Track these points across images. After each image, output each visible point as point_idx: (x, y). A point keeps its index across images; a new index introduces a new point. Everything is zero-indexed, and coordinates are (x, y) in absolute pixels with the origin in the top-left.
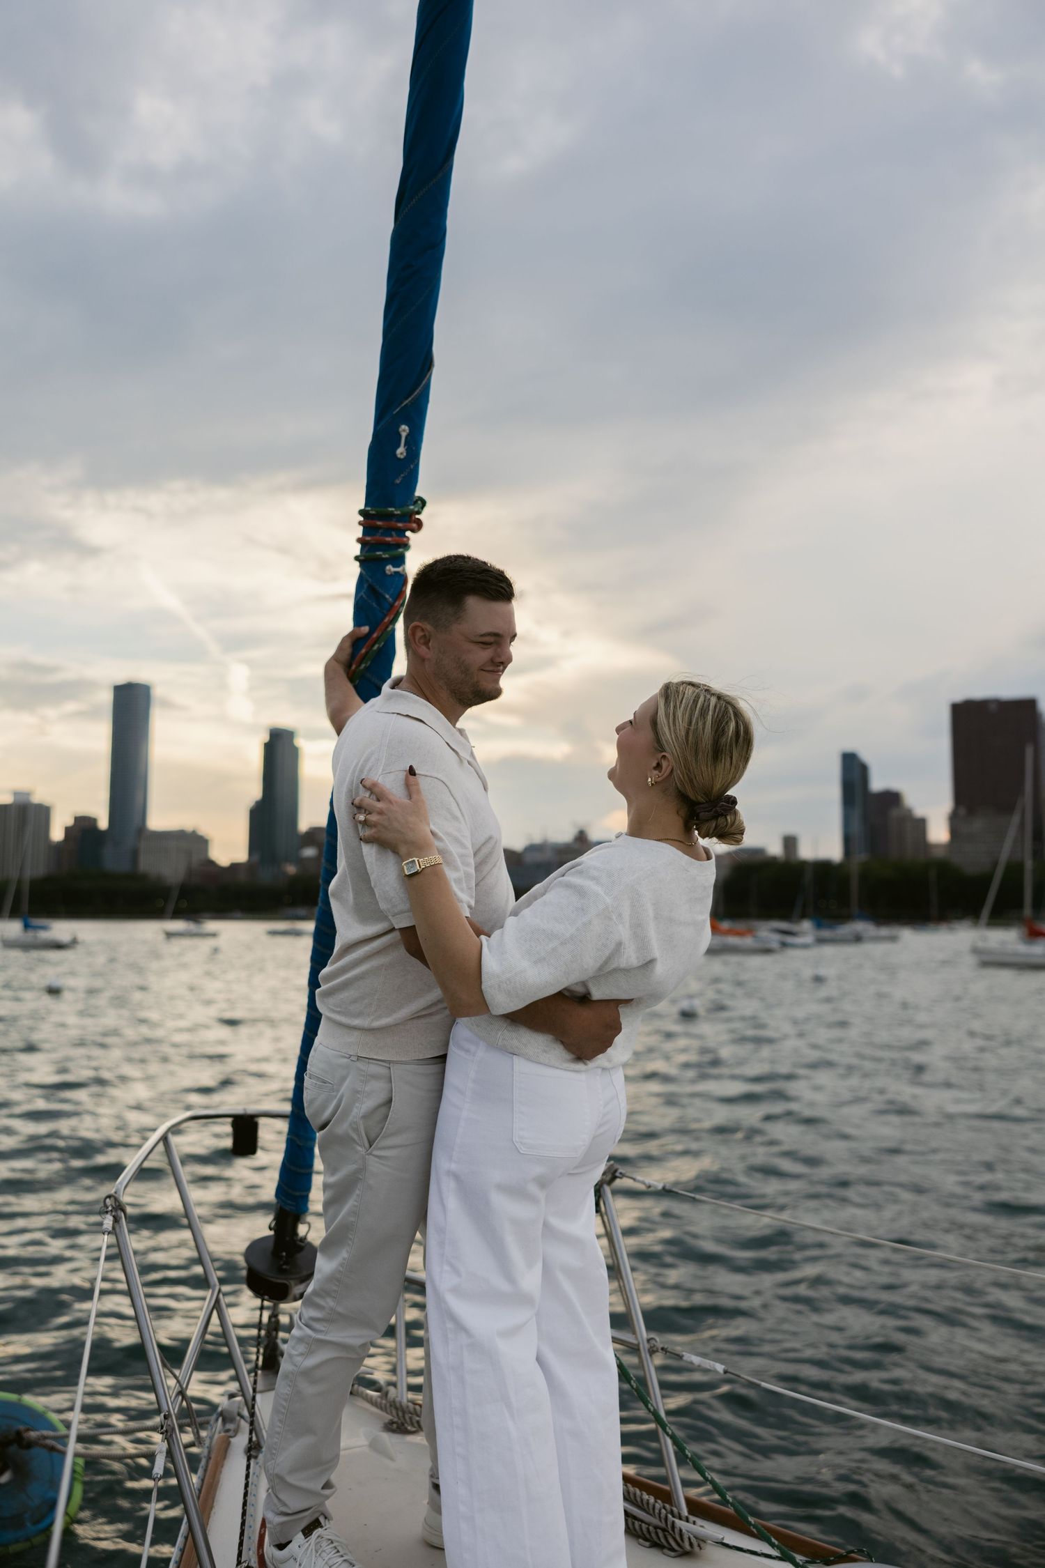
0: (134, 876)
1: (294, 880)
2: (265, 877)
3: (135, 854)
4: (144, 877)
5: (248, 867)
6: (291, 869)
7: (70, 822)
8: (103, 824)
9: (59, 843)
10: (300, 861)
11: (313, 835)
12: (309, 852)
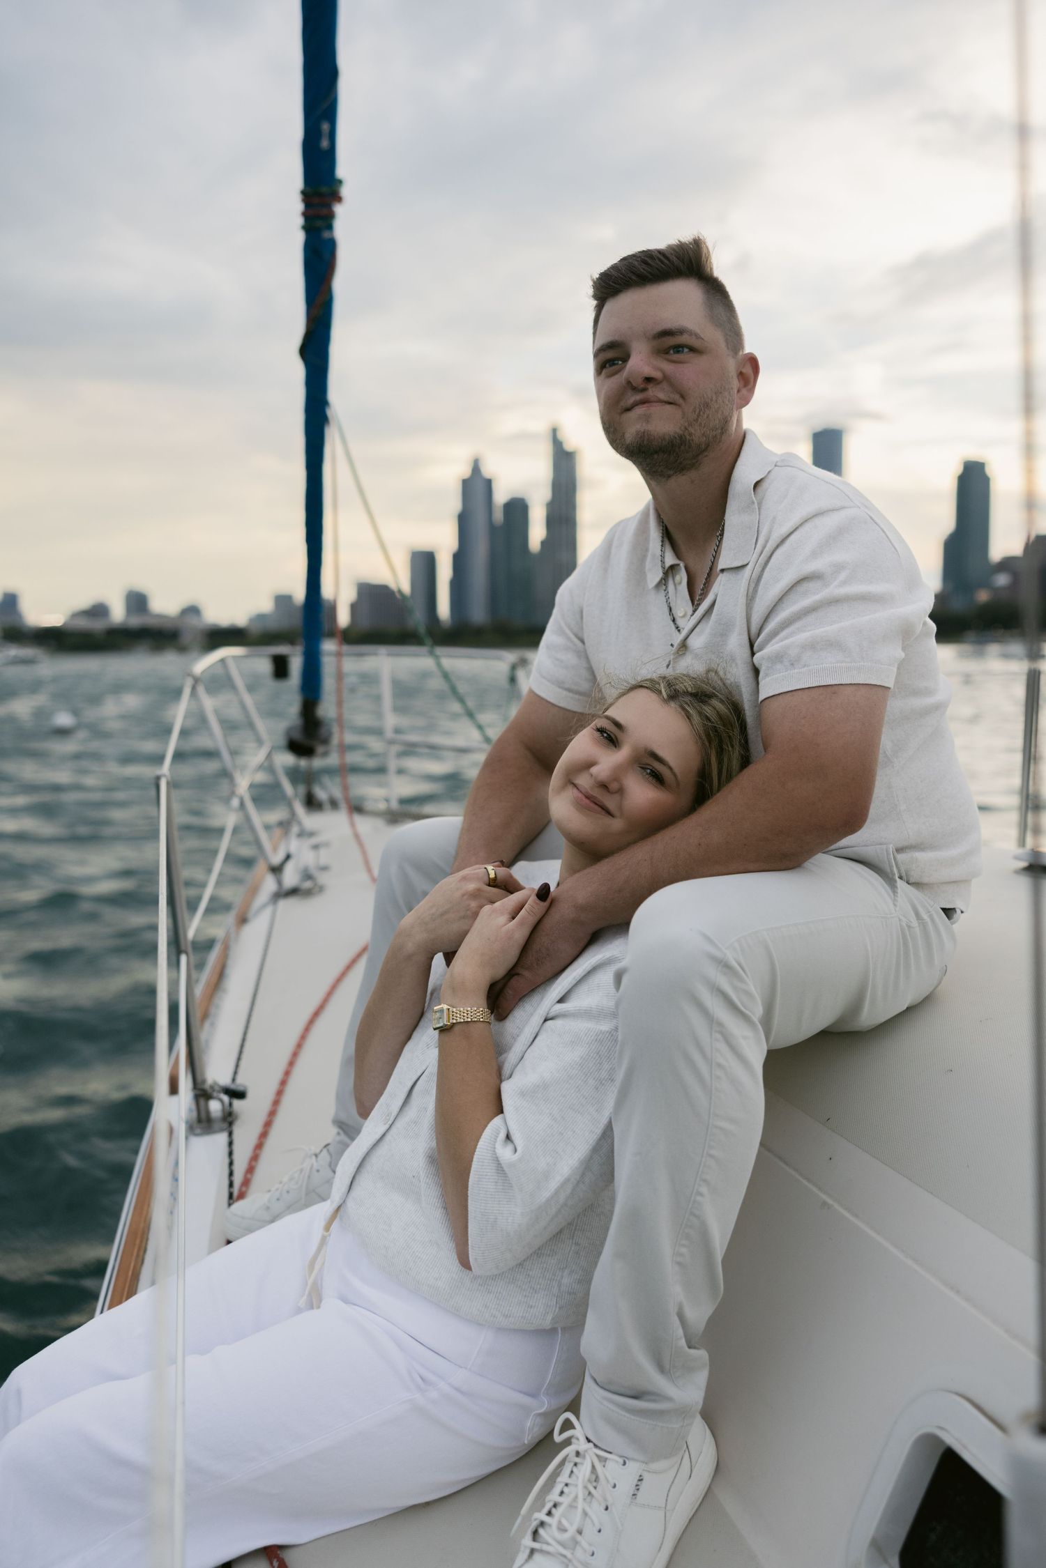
1: (987, 607)
5: (942, 597)
6: (983, 596)
11: (1007, 564)
12: (1002, 580)
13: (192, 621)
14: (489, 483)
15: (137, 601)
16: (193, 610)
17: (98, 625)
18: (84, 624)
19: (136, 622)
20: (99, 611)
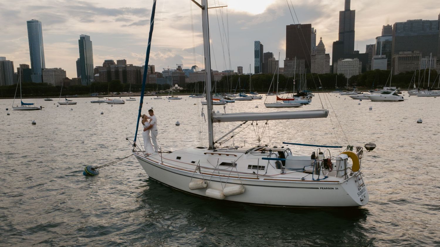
0: (42, 84)
1: (93, 84)
2: (84, 83)
3: (42, 77)
4: (46, 84)
5: (77, 79)
6: (92, 80)
7: (19, 66)
8: (30, 67)
10: (95, 78)
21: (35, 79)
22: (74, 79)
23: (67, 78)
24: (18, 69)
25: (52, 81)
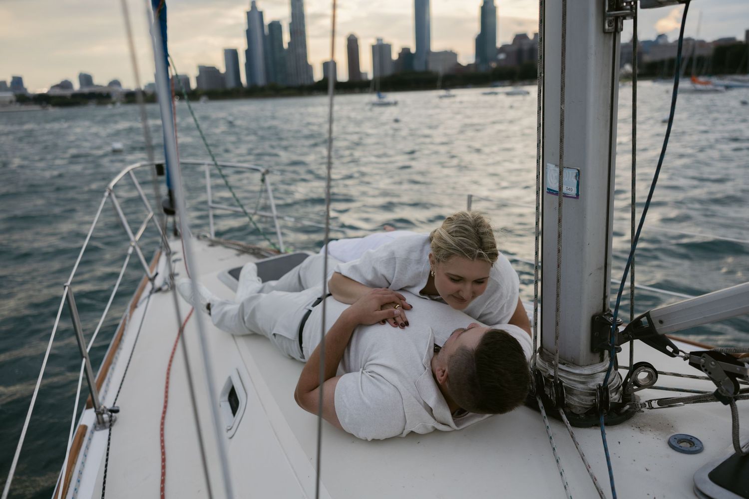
0: (427, 73)
1: (496, 70)
2: (483, 69)
3: (426, 63)
4: (430, 72)
5: (475, 65)
6: (494, 65)
7: (400, 51)
8: (413, 50)
9: (397, 60)
10: (498, 61)
11: (504, 49)
12: (502, 56)
13: (115, 88)
14: (261, 14)
15: (86, 79)
16: (115, 83)
17: (67, 93)
18: (58, 92)
19: (86, 90)
20: (66, 85)
21: (418, 66)
22: (469, 65)
23: (459, 64)
24: (400, 54)
25: (440, 68)
